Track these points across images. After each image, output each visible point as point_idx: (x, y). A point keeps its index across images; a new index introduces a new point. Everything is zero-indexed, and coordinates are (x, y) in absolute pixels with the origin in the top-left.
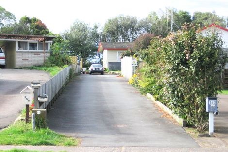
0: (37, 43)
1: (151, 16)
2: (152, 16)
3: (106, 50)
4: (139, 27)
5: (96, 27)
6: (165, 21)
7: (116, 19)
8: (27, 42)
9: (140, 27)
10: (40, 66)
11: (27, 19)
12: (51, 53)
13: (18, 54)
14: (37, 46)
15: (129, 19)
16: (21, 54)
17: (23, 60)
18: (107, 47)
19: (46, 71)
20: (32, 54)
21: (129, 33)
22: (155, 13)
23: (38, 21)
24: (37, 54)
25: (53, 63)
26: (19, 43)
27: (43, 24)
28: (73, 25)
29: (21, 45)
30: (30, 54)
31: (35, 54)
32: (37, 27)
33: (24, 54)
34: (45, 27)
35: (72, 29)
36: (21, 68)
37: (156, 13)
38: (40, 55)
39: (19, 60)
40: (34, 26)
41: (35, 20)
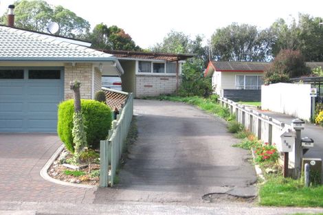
0: (164, 64)
1: (277, 25)
2: (279, 24)
3: (220, 73)
4: (260, 40)
5: (199, 40)
6: (297, 32)
7: (228, 28)
8: (150, 62)
9: (262, 39)
10: (169, 95)
11: (105, 27)
12: (184, 78)
13: (138, 79)
14: (164, 67)
15: (246, 28)
16: (143, 78)
17: (145, 86)
18: (222, 68)
19: (188, 103)
20: (159, 78)
21: (245, 49)
22: (283, 21)
23: (120, 30)
24: (164, 78)
25: (189, 91)
26: (140, 62)
27: (127, 35)
28: (167, 37)
29: (143, 66)
30: (155, 78)
31: (161, 79)
32: (120, 39)
33: (147, 78)
34: (130, 38)
35: (166, 42)
36: (145, 99)
37: (286, 21)
38: (168, 79)
39: (140, 86)
40: (115, 38)
41: (116, 29)
